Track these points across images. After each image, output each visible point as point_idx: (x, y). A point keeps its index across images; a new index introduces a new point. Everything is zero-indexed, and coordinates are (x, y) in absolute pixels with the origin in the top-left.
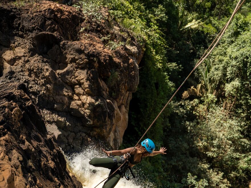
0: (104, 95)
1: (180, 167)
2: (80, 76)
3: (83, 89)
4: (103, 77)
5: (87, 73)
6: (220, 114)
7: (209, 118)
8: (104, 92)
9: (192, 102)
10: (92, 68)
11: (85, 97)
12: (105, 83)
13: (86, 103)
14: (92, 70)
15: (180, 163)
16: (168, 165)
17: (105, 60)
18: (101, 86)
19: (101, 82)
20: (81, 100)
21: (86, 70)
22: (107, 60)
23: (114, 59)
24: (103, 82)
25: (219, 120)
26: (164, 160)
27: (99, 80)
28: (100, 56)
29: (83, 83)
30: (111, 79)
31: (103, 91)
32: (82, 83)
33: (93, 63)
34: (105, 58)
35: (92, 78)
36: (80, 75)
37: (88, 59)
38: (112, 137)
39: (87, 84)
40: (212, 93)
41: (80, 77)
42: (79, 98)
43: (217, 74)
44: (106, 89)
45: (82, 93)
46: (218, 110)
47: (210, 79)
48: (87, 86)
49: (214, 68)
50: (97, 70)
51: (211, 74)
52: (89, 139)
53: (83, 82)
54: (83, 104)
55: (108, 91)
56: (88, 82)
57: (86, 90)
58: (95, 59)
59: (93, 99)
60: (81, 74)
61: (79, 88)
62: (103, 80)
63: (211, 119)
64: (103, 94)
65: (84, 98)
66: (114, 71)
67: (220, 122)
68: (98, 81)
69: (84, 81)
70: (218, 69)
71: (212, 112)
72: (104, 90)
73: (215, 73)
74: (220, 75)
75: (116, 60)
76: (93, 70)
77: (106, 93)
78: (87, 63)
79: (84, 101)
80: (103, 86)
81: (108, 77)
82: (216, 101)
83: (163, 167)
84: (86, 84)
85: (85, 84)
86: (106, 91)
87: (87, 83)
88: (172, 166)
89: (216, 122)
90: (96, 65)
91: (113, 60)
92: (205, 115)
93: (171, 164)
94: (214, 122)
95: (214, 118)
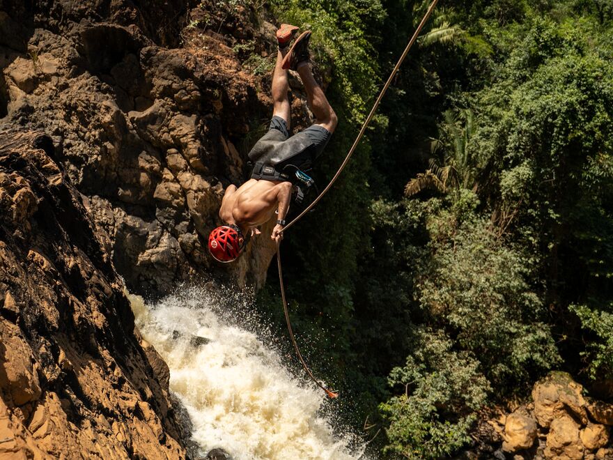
0: (231, 174)
1: (388, 344)
2: (181, 128)
3: (185, 158)
4: (231, 134)
5: (197, 122)
6: (483, 233)
7: (458, 241)
8: (232, 168)
9: (424, 204)
10: (208, 112)
11: (188, 175)
12: (236, 148)
13: (190, 189)
14: (207, 116)
15: (389, 335)
16: (363, 336)
17: (239, 97)
18: (225, 154)
19: (225, 145)
20: (178, 182)
21: (194, 116)
22: (242, 96)
23: (259, 95)
24: (230, 145)
25: (482, 246)
26: (354, 326)
27: (223, 140)
28: (227, 85)
29: (186, 145)
30: (250, 141)
31: (230, 164)
32: (183, 143)
33: (212, 101)
34: (240, 91)
35: (207, 135)
36: (181, 125)
37: (200, 90)
38: (244, 268)
39: (195, 148)
40: (470, 188)
41: (181, 130)
42: (175, 178)
43: (486, 147)
44: (237, 161)
45: (182, 167)
46: (479, 226)
47: (469, 156)
48: (195, 152)
49: (479, 132)
50: (218, 118)
51: (472, 145)
52: (191, 269)
53: (186, 141)
54: (184, 192)
55: (240, 166)
56: (198, 144)
57: (191, 161)
58: (216, 92)
59: (206, 180)
60: (183, 123)
61: (176, 155)
62: (231, 142)
63: (464, 244)
64: (230, 171)
65: (186, 177)
66: (256, 122)
67: (482, 252)
68: (219, 141)
69: (189, 140)
70: (488, 135)
71: (467, 228)
72: (231, 163)
73: (482, 144)
74: (492, 149)
75: (263, 99)
76: (211, 116)
77: (236, 170)
78: (197, 100)
79: (187, 185)
80: (230, 154)
81: (244, 135)
82: (478, 206)
83: (351, 340)
84: (193, 148)
85: (190, 146)
86: (237, 165)
87: (194, 146)
88: (370, 340)
89: (474, 251)
90: (219, 106)
91: (257, 97)
92: (451, 235)
93: (369, 336)
94: (470, 251)
95: (469, 242)
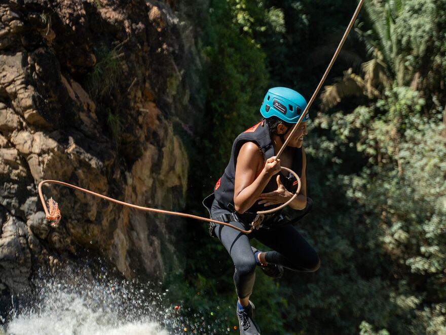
0: (82, 123)
1: (334, 313)
2: (4, 73)
3: (17, 113)
4: (73, 70)
5: (24, 63)
6: (436, 142)
7: (404, 158)
8: (83, 116)
9: (350, 118)
10: (37, 47)
11: (25, 135)
12: (82, 87)
13: (31, 153)
14: (36, 51)
15: (334, 300)
16: (299, 309)
17: (75, 19)
18: (70, 98)
19: (68, 86)
20: (14, 146)
21: (19, 54)
22: (79, 17)
23: (103, 11)
24: (76, 85)
25: (436, 160)
26: (285, 295)
27: (64, 80)
28: (56, 6)
29: (15, 95)
30: (100, 75)
31: (79, 111)
32: (11, 94)
33: (39, 30)
34: (74, 10)
35: (42, 77)
36: (3, 70)
37: (21, 19)
38: (122, 245)
39: (29, 97)
40: (407, 84)
41: (4, 76)
42: (9, 141)
43: (419, 27)
44: (88, 105)
45: (15, 125)
46: (429, 133)
47: (399, 42)
48: (29, 102)
49: (407, 8)
50: (52, 51)
51: (400, 26)
52: (51, 258)
53: (14, 90)
54: (24, 158)
55: (93, 110)
56: (31, 91)
57: (26, 116)
58: (43, 17)
59: (50, 137)
60: (6, 67)
61: (4, 111)
62: (77, 80)
63: (412, 161)
64: (81, 120)
65: (22, 138)
66: (105, 48)
67: (439, 168)
68: (59, 83)
69: (18, 88)
70: (420, 9)
71: (412, 139)
72: (81, 109)
73: (413, 22)
74: (427, 27)
75: (108, 15)
76: (42, 50)
77: (89, 117)
78: (19, 32)
79: (26, 149)
80: (77, 97)
81: (91, 69)
82: (422, 107)
83: (284, 316)
84: (26, 97)
85: (20, 96)
86: (89, 110)
87: (27, 94)
88: (309, 312)
89: (427, 168)
90: (49, 35)
91: (99, 14)
92: (393, 152)
93: (307, 307)
94: (422, 169)
95: (419, 157)
